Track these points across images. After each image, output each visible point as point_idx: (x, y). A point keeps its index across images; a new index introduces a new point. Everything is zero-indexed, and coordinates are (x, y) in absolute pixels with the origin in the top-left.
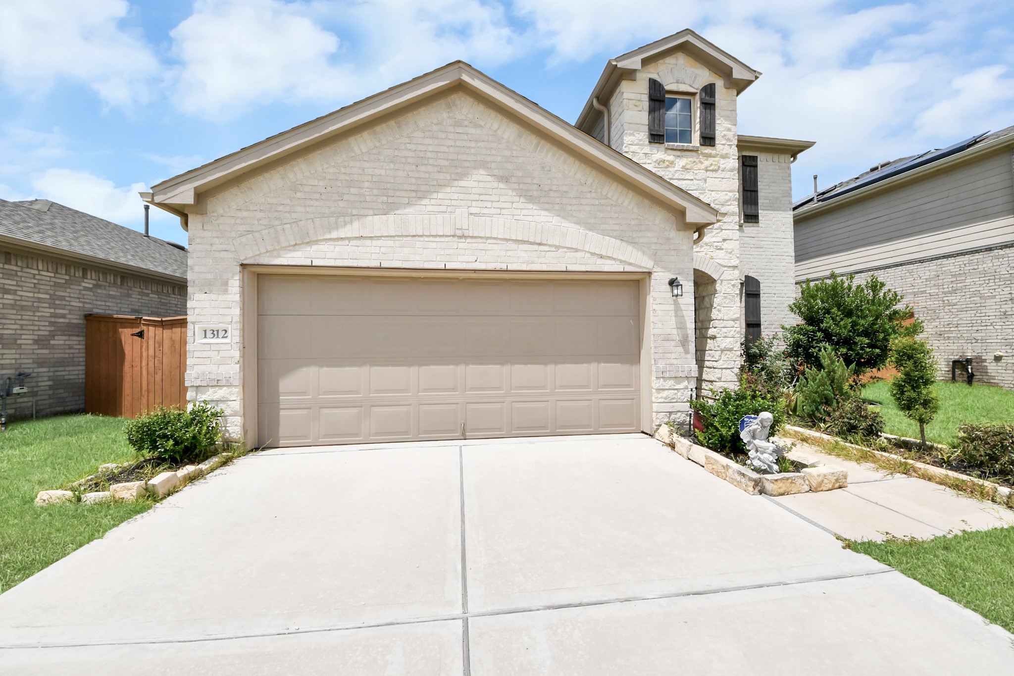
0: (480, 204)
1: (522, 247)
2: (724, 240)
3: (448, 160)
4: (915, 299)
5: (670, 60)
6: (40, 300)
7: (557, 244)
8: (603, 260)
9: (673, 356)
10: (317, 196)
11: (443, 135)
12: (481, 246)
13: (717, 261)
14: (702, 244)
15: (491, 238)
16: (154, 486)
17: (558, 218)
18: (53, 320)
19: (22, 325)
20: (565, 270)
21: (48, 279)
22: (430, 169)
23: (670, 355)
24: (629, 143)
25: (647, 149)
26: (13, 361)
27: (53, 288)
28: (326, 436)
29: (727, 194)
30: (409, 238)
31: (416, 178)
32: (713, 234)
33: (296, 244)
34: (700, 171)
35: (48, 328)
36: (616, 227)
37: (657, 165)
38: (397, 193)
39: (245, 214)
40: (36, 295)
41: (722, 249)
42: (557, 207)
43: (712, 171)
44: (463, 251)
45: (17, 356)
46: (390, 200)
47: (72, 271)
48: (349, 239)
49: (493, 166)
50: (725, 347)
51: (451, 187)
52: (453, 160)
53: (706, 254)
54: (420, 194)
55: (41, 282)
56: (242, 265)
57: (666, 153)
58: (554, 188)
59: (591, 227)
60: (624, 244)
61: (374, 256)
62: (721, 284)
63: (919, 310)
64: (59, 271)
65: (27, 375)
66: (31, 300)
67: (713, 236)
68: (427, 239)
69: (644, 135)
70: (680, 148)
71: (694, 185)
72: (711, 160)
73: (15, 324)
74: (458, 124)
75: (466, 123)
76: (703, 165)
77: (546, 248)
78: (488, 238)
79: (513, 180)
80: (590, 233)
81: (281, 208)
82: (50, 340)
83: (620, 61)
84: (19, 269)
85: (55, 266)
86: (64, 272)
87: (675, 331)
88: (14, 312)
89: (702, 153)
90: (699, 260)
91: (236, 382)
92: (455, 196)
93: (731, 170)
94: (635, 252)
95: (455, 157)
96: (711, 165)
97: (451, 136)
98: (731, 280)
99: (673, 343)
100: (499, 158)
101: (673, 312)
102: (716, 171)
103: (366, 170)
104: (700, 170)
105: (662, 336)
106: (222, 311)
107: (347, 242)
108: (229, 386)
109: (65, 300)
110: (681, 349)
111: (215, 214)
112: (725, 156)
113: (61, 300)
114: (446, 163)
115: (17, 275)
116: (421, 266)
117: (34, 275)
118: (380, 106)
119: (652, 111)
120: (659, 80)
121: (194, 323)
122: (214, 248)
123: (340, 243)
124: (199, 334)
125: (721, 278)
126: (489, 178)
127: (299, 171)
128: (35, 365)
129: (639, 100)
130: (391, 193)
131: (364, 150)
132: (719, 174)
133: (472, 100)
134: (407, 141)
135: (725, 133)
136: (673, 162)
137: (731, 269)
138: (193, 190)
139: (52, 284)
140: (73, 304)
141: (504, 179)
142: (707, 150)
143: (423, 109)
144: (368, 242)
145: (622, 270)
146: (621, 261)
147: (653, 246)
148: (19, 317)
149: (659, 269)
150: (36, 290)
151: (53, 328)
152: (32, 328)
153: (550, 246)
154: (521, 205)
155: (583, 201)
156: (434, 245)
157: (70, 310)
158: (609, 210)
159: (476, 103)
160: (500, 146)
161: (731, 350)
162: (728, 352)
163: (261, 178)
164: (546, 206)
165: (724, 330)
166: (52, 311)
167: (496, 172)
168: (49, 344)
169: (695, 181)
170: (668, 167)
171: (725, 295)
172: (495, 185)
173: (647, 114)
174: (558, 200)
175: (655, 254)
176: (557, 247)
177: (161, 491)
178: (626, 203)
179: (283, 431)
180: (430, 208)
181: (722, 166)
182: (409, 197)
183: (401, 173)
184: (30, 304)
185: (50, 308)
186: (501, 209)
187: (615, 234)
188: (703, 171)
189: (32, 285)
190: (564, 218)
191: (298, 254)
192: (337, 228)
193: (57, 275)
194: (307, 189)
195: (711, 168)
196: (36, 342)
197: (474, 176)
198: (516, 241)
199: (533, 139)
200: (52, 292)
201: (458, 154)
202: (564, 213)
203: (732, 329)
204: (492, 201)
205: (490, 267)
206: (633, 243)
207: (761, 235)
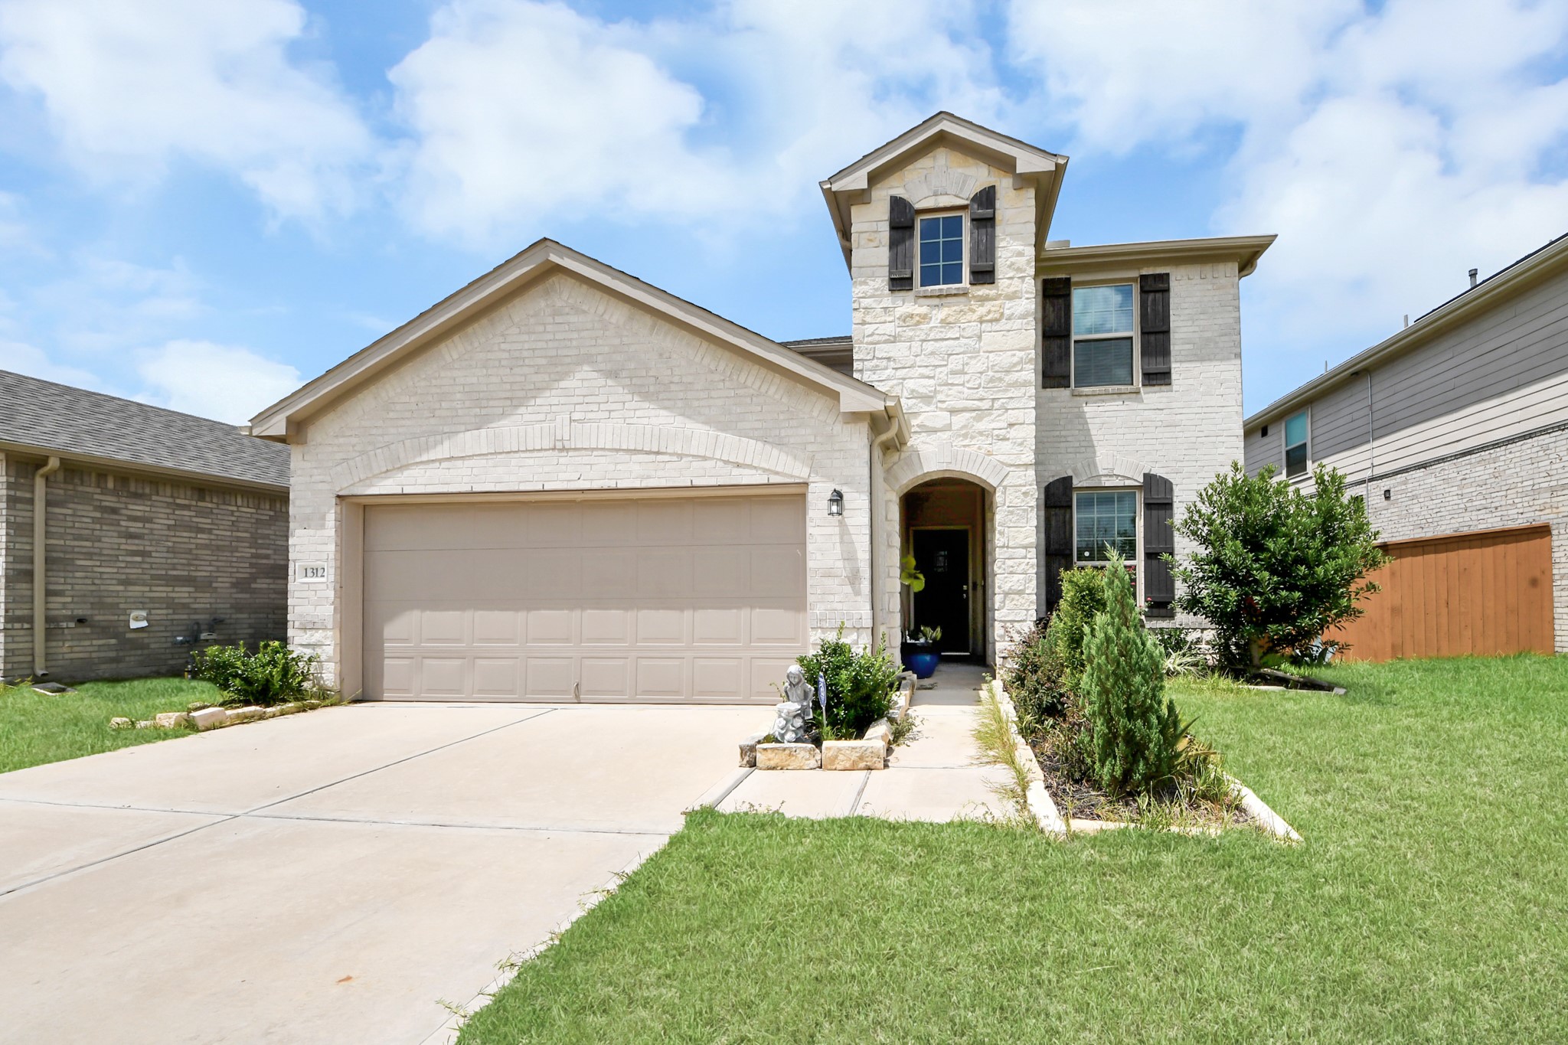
0: (584, 407)
1: (635, 457)
2: (1011, 425)
3: (546, 357)
4: (1554, 500)
5: (924, 163)
6: (239, 539)
7: (680, 452)
8: (741, 469)
9: (837, 598)
10: (408, 415)
11: (541, 328)
12: (586, 460)
13: (998, 457)
14: (974, 434)
15: (597, 449)
16: (193, 717)
17: (681, 418)
18: (254, 561)
19: (218, 567)
20: (689, 484)
21: (249, 515)
22: (526, 370)
23: (832, 596)
24: (860, 295)
25: (888, 300)
26: (208, 606)
27: (254, 526)
28: (429, 691)
29: (1014, 355)
30: (503, 456)
31: (512, 383)
32: (993, 417)
33: (387, 471)
34: (970, 324)
35: (248, 570)
36: (758, 425)
37: (901, 323)
38: (491, 403)
39: (341, 440)
40: (234, 534)
41: (1008, 439)
42: (680, 404)
43: (991, 321)
44: (564, 467)
45: (213, 601)
46: (484, 412)
47: (278, 506)
48: (440, 461)
49: (600, 358)
50: (1010, 589)
51: (551, 389)
52: (551, 357)
53: (979, 448)
54: (515, 401)
55: (240, 519)
56: (338, 496)
57: (915, 303)
58: (676, 379)
59: (724, 427)
60: (768, 447)
61: (466, 479)
62: (1004, 493)
63: (1559, 521)
64: (262, 506)
65: (221, 622)
66: (229, 539)
67: (993, 420)
68: (523, 455)
69: (882, 281)
70: (937, 294)
71: (960, 346)
72: (988, 305)
73: (210, 566)
74: (556, 313)
75: (567, 310)
76: (977, 313)
77: (666, 458)
78: (593, 449)
79: (624, 374)
80: (722, 435)
81: (374, 431)
82: (250, 584)
83: (835, 182)
84: (214, 506)
85: (256, 502)
86: (268, 507)
87: (840, 564)
88: (209, 552)
89: (974, 297)
90: (966, 457)
91: (330, 626)
92: (555, 401)
93: (1023, 317)
94: (783, 456)
95: (554, 353)
96: (989, 312)
97: (549, 328)
98: (1020, 485)
99: (837, 581)
100: (606, 349)
101: (838, 537)
102: (997, 320)
103: (457, 380)
104: (969, 322)
105: (821, 571)
106: (319, 548)
107: (438, 464)
108: (325, 629)
109: (270, 539)
110: (848, 589)
111: (314, 443)
112: (1013, 296)
113: (263, 539)
114: (543, 361)
115: (212, 513)
116: (516, 489)
117: (233, 511)
118: (461, 305)
119: (893, 244)
120: (905, 196)
121: (294, 561)
122: (314, 479)
123: (431, 465)
124: (300, 572)
125: (1004, 483)
126: (595, 374)
127: (392, 389)
128: (233, 611)
129: (876, 232)
130: (484, 403)
131: (455, 356)
132: (1003, 325)
133: (573, 281)
134: (501, 339)
135: (1013, 259)
136: (926, 315)
137: (1022, 469)
138: (285, 420)
139: (253, 521)
140: (278, 543)
141: (613, 374)
142: (983, 290)
143: (518, 300)
144: (459, 463)
145: (766, 482)
146: (765, 470)
147: (810, 448)
148: (215, 558)
149: (817, 479)
150: (235, 529)
151: (254, 570)
152: (230, 570)
153: (670, 454)
154: (634, 405)
155: (714, 394)
156: (531, 462)
157: (275, 550)
158: (749, 402)
159: (578, 284)
160: (607, 333)
161: (1020, 593)
162: (1017, 597)
163: (354, 400)
164: (667, 403)
165: (1009, 562)
166: (254, 551)
167: (602, 366)
168: (250, 588)
169: (962, 340)
170: (918, 323)
171: (1011, 509)
172: (602, 382)
173: (887, 249)
174: (681, 395)
175: (813, 458)
176: (681, 456)
177: (201, 724)
178: (773, 389)
179: (388, 682)
180: (527, 417)
181: (1007, 312)
182: (503, 407)
183: (494, 379)
184: (227, 543)
185: (250, 548)
186: (610, 411)
187: (756, 433)
188: (975, 323)
189: (230, 523)
190: (689, 417)
191: (390, 481)
192: (427, 450)
193: (259, 511)
194: (398, 407)
195: (989, 317)
196: (234, 585)
197: (576, 374)
198: (627, 451)
199: (648, 319)
200: (253, 530)
201: (557, 348)
202: (688, 411)
203: (1023, 560)
204: (599, 403)
205: (596, 485)
206: (780, 444)
207: (1174, 405)
